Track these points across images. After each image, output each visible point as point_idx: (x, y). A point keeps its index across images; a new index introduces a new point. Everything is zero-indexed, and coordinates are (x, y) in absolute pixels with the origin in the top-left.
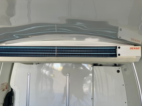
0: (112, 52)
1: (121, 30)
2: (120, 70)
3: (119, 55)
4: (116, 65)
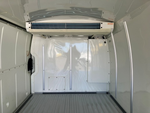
0: (98, 26)
1: (103, 13)
2: (106, 41)
3: (102, 28)
4: (104, 38)
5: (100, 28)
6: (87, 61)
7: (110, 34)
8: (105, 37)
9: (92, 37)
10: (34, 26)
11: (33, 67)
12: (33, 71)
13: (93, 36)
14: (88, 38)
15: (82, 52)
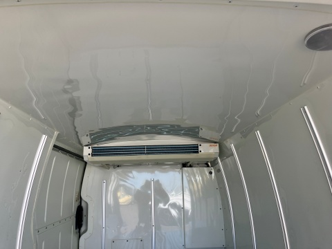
0: (195, 149)
2: (213, 171)
3: (200, 151)
4: (208, 166)
5: (197, 152)
6: (183, 208)
7: (217, 159)
8: (209, 163)
9: (188, 165)
10: (96, 152)
11: (84, 223)
12: (83, 229)
13: (190, 163)
14: (180, 166)
15: (172, 191)
